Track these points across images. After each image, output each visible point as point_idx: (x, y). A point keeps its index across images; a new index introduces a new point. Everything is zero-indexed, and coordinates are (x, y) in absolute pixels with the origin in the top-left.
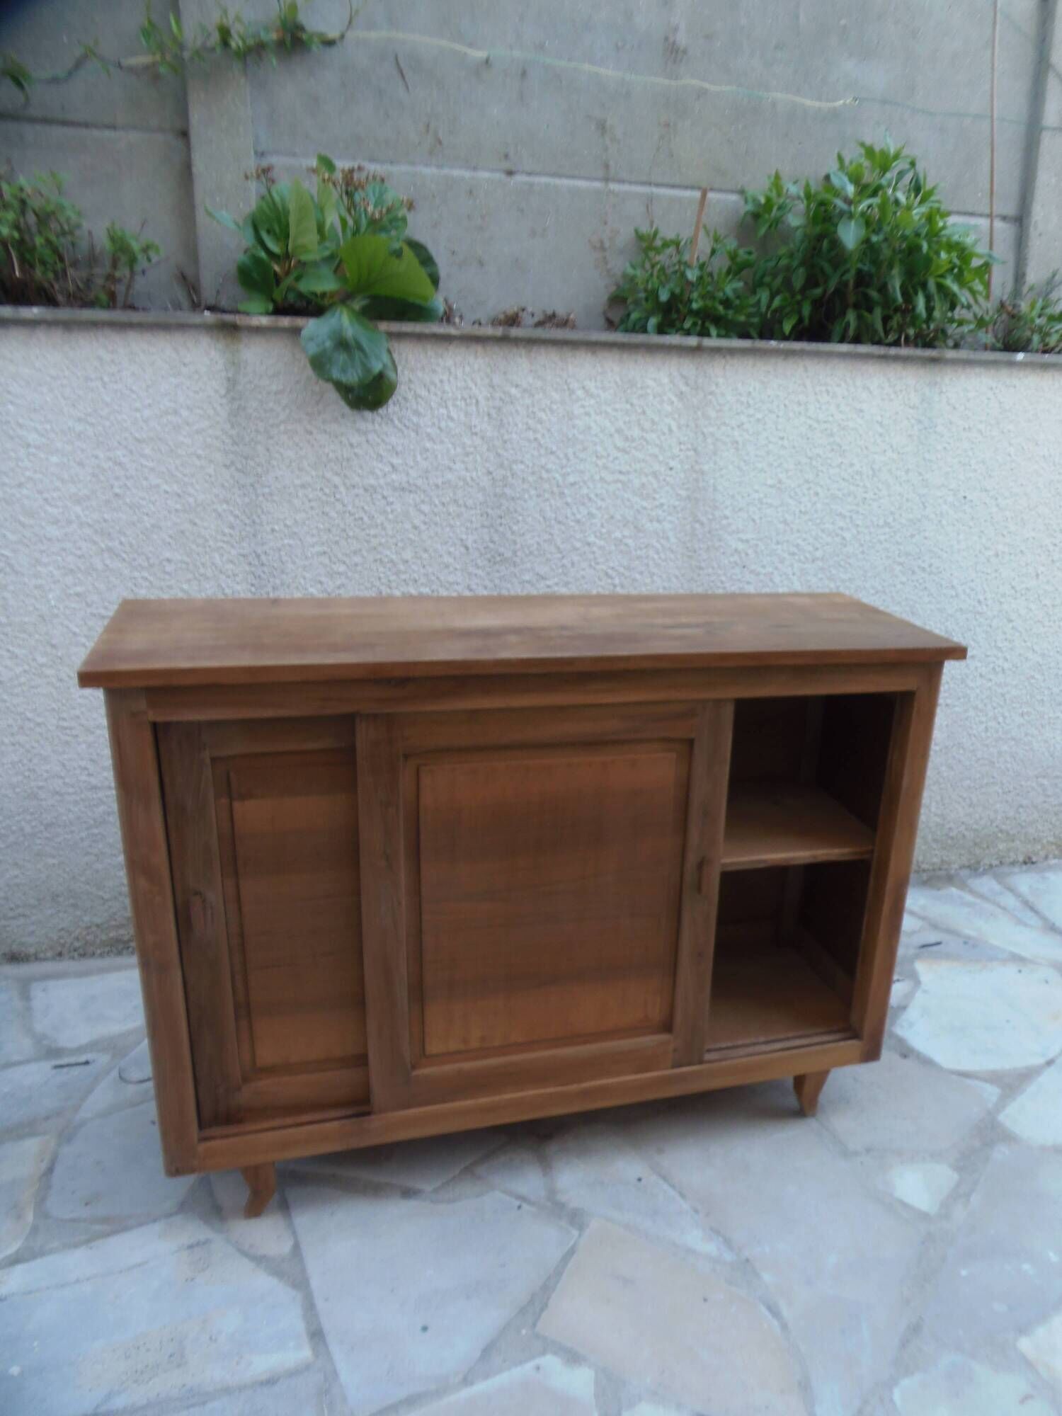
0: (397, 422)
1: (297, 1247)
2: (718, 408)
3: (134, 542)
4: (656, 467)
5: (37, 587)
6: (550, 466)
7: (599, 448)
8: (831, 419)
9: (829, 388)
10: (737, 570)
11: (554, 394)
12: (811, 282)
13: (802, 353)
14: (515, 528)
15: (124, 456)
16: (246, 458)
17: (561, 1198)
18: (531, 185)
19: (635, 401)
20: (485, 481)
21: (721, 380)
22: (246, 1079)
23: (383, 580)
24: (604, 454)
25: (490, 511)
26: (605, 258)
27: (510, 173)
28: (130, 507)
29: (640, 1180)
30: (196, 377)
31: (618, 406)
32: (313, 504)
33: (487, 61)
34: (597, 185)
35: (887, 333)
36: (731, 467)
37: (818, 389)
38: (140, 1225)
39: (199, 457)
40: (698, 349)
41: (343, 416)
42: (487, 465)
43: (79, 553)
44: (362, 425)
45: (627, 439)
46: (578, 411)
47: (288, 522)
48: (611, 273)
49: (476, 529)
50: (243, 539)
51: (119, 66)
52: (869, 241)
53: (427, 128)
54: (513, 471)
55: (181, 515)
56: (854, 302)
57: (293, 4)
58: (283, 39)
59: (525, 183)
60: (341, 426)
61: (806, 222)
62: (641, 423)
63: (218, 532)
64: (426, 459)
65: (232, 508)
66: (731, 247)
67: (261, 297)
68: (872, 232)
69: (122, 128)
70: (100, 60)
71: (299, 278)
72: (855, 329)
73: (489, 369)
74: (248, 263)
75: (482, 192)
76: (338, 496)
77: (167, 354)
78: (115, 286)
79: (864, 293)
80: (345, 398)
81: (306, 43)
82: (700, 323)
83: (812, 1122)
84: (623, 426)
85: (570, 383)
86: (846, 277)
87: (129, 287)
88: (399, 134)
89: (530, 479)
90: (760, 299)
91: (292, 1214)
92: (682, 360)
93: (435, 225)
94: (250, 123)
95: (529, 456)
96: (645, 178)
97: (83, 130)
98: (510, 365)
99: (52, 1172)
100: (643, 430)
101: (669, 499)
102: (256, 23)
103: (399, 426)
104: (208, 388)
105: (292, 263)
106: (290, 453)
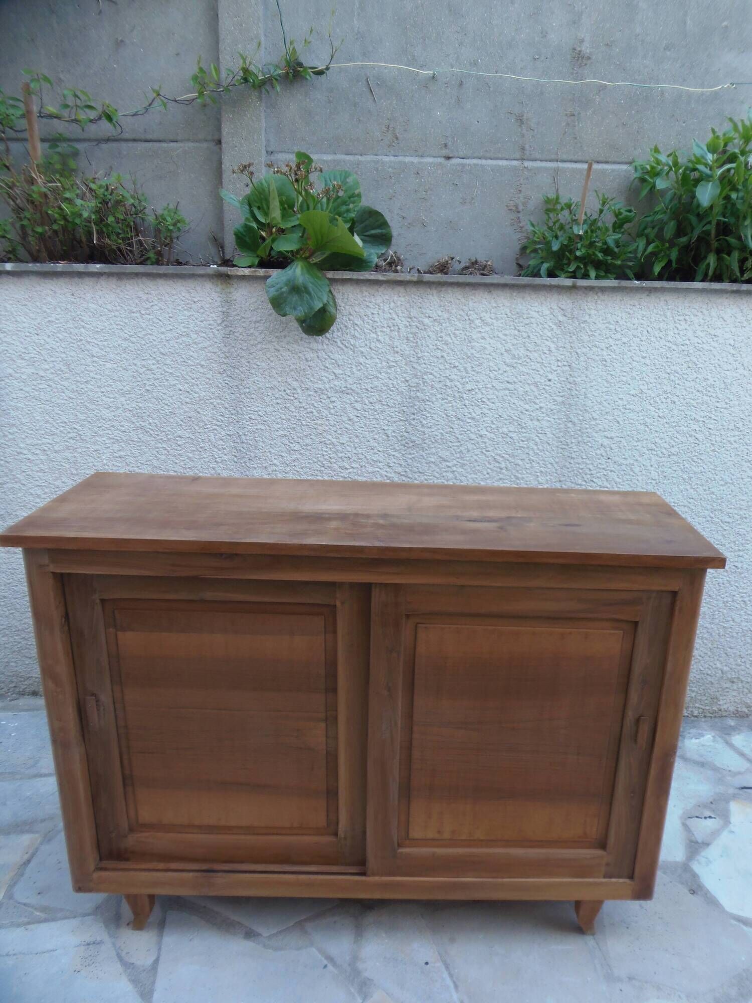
0: (339, 344)
1: (157, 961)
2: (590, 333)
3: (158, 423)
4: (538, 378)
6: (453, 377)
7: (491, 364)
8: (688, 342)
9: (687, 318)
10: (603, 461)
11: (457, 323)
12: (680, 231)
13: (663, 290)
14: (424, 422)
15: (153, 364)
16: (234, 367)
17: (360, 966)
18: (463, 165)
19: (521, 328)
20: (403, 387)
21: (593, 312)
22: (131, 830)
23: (327, 457)
24: (496, 369)
25: (406, 409)
26: (519, 218)
27: (448, 158)
28: (157, 400)
29: (427, 963)
30: (202, 311)
31: (507, 332)
32: (278, 401)
33: (433, 77)
34: (515, 163)
35: (742, 272)
36: (600, 380)
37: (677, 318)
39: (202, 366)
40: (574, 287)
41: (302, 339)
42: (405, 375)
44: (314, 345)
45: (514, 357)
46: (476, 335)
47: (260, 413)
48: (523, 229)
49: (395, 422)
50: (230, 424)
51: (176, 101)
52: (727, 198)
53: (388, 128)
54: (424, 380)
55: (189, 405)
56: (717, 248)
57: (294, 48)
58: (287, 73)
59: (459, 165)
60: (299, 346)
61: (676, 185)
62: (526, 345)
63: (214, 419)
64: (360, 370)
65: (223, 402)
66: (617, 207)
67: (250, 255)
68: (731, 190)
69: (182, 141)
70: (163, 98)
71: (273, 241)
72: (715, 269)
73: (408, 304)
74: (241, 230)
75: (426, 173)
76: (296, 396)
77: (183, 295)
78: (161, 247)
79: (726, 241)
80: (302, 326)
81: (303, 74)
82: (582, 267)
83: (590, 941)
84: (511, 347)
85: (471, 315)
86: (707, 227)
87: (170, 248)
88: (368, 133)
89: (437, 386)
90: (638, 246)
91: (164, 934)
92: (561, 297)
93: (391, 199)
94: (263, 132)
95: (437, 369)
96: (553, 157)
97: (157, 145)
98: (424, 301)
99: (29, 863)
100: (528, 350)
101: (548, 403)
102: (270, 64)
103: (341, 346)
104: (210, 319)
105: (274, 230)
106: (264, 364)
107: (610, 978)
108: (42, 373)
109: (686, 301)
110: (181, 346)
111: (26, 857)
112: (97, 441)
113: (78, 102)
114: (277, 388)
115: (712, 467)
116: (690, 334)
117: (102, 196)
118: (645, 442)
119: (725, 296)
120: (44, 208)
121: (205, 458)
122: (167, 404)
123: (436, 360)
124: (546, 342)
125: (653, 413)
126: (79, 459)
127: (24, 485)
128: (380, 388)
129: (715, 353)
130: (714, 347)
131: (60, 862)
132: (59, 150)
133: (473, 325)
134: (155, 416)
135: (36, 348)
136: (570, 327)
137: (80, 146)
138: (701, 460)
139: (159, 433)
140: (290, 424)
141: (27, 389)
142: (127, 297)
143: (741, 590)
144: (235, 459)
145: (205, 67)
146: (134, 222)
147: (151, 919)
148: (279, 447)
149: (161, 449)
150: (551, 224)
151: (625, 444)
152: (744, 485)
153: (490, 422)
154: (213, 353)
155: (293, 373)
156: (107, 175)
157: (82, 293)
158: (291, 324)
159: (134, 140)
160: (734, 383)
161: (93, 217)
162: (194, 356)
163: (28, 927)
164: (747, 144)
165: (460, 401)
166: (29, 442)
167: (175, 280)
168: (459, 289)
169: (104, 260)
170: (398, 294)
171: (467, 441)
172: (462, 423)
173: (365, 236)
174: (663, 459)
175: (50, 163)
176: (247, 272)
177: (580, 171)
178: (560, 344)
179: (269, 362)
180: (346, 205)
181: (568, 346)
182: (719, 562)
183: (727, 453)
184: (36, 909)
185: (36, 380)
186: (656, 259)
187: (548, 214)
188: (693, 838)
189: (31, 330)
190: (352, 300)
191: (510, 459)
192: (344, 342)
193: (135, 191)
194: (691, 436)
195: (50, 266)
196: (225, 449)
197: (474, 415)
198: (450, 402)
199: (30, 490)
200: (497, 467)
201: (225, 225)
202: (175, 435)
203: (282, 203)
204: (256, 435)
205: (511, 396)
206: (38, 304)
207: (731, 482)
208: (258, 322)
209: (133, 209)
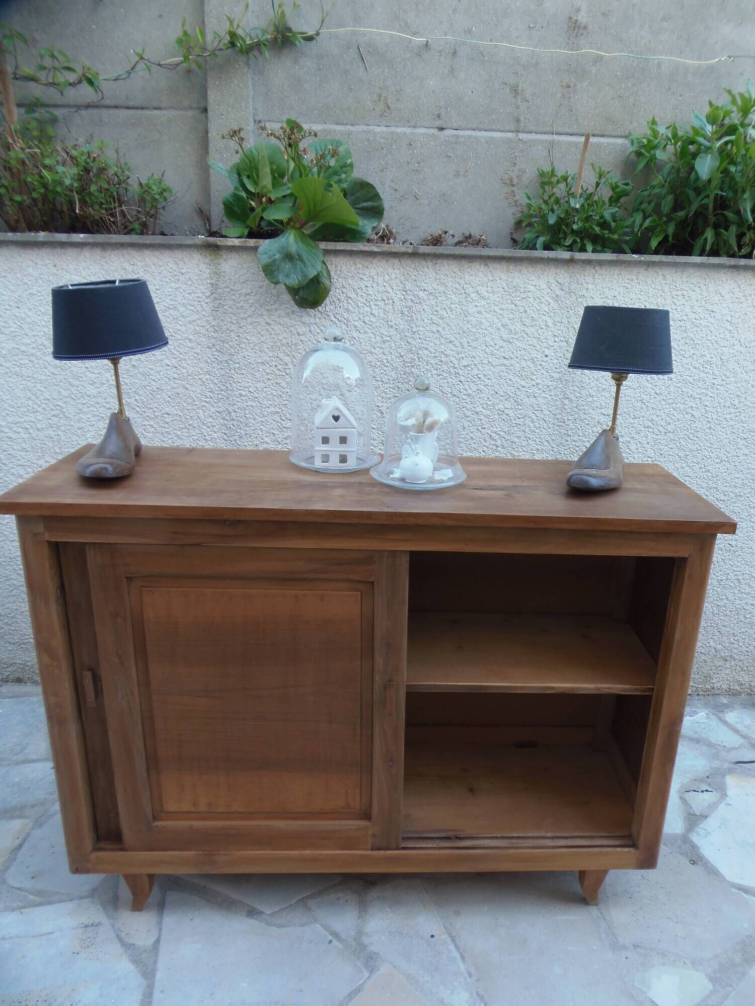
0: (332, 318)
1: (158, 941)
3: (145, 400)
4: (534, 354)
5: (79, 429)
6: (448, 352)
7: (487, 339)
8: (685, 318)
9: (685, 293)
11: (453, 297)
12: (677, 207)
13: (660, 264)
16: (223, 342)
17: (366, 940)
18: (457, 137)
19: (518, 303)
20: (398, 363)
21: (590, 286)
24: (493, 344)
25: (400, 385)
26: (513, 191)
27: (441, 129)
28: (143, 375)
29: (432, 936)
30: (190, 283)
31: (504, 307)
32: (269, 377)
33: (427, 45)
34: (510, 135)
35: (740, 247)
37: (674, 293)
38: (61, 901)
39: (190, 340)
40: (572, 261)
41: (293, 312)
42: (400, 350)
43: (108, 405)
44: (306, 319)
45: (510, 332)
46: (472, 310)
47: (251, 389)
48: (518, 203)
49: (389, 399)
50: (219, 400)
51: (160, 65)
52: (725, 172)
53: (380, 98)
54: (419, 356)
55: (177, 381)
56: (714, 222)
57: (283, 13)
58: (276, 38)
59: (453, 136)
60: (291, 319)
61: (673, 158)
62: (523, 319)
63: (203, 395)
64: (353, 345)
65: (212, 378)
66: (614, 180)
67: (239, 225)
68: (729, 164)
69: (165, 109)
70: (147, 63)
71: (264, 210)
72: (713, 244)
73: (403, 277)
74: (231, 200)
75: (419, 144)
76: (287, 371)
77: (171, 266)
78: (146, 218)
79: (723, 215)
80: (294, 299)
81: (292, 39)
82: (579, 241)
83: (593, 911)
84: (508, 322)
85: (467, 288)
86: (705, 201)
87: (156, 219)
88: (359, 102)
89: (433, 362)
90: (634, 221)
91: (165, 914)
92: (558, 270)
93: (383, 170)
94: (251, 100)
95: (432, 344)
96: (548, 129)
97: (140, 112)
98: (419, 274)
99: (21, 848)
100: (525, 325)
101: (544, 379)
102: (258, 28)
103: (334, 320)
104: (198, 291)
105: (264, 200)
106: (254, 338)
107: (616, 946)
108: (23, 348)
109: (684, 276)
110: (169, 320)
111: (17, 842)
112: (82, 418)
113: (57, 64)
114: (268, 363)
115: (708, 445)
116: (687, 310)
117: (84, 164)
118: (642, 419)
119: (723, 271)
120: (23, 177)
121: (193, 436)
122: (154, 380)
123: (431, 335)
124: (543, 316)
125: (650, 390)
126: (63, 438)
127: (5, 464)
128: (373, 364)
129: (712, 329)
130: (711, 323)
131: (53, 847)
132: (36, 115)
133: (469, 299)
134: (141, 393)
135: (17, 322)
136: (568, 302)
137: (58, 112)
138: (697, 437)
139: (146, 410)
140: (282, 401)
141: (7, 365)
142: (112, 268)
143: (735, 569)
144: (225, 437)
145: (189, 31)
146: (117, 192)
147: (150, 900)
148: (270, 425)
149: (148, 427)
150: (546, 198)
151: (622, 421)
152: (740, 462)
153: (486, 399)
154: (201, 326)
155: (284, 348)
156: (89, 140)
157: (65, 264)
158: (282, 297)
159: (116, 107)
160: (731, 359)
161: (76, 185)
162: (181, 329)
163: (22, 911)
164: (745, 117)
165: (456, 377)
166: (10, 420)
167: (162, 251)
168: (455, 261)
169: (86, 230)
170: (393, 266)
171: (462, 418)
172: (457, 400)
173: (356, 208)
174: (659, 437)
175: (28, 129)
176: (237, 242)
177: (576, 144)
178: (557, 319)
179: (260, 336)
180: (338, 175)
181: (565, 321)
182: (730, 527)
183: (723, 430)
184: (31, 893)
185: (17, 355)
186: (653, 234)
187: (543, 187)
188: (692, 812)
189: (11, 303)
190: (345, 272)
191: (506, 436)
192: (337, 316)
193: (118, 160)
194: (687, 413)
195: (31, 236)
196: (214, 426)
197: (470, 391)
198: (445, 378)
199: (12, 470)
200: (493, 445)
201: (212, 197)
202: (162, 412)
203: (272, 172)
204: (247, 412)
205: (507, 372)
206: (19, 276)
207: (726, 459)
208: (248, 295)
209: (116, 179)
